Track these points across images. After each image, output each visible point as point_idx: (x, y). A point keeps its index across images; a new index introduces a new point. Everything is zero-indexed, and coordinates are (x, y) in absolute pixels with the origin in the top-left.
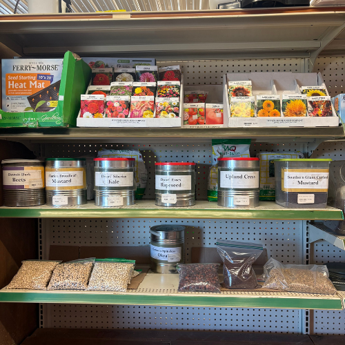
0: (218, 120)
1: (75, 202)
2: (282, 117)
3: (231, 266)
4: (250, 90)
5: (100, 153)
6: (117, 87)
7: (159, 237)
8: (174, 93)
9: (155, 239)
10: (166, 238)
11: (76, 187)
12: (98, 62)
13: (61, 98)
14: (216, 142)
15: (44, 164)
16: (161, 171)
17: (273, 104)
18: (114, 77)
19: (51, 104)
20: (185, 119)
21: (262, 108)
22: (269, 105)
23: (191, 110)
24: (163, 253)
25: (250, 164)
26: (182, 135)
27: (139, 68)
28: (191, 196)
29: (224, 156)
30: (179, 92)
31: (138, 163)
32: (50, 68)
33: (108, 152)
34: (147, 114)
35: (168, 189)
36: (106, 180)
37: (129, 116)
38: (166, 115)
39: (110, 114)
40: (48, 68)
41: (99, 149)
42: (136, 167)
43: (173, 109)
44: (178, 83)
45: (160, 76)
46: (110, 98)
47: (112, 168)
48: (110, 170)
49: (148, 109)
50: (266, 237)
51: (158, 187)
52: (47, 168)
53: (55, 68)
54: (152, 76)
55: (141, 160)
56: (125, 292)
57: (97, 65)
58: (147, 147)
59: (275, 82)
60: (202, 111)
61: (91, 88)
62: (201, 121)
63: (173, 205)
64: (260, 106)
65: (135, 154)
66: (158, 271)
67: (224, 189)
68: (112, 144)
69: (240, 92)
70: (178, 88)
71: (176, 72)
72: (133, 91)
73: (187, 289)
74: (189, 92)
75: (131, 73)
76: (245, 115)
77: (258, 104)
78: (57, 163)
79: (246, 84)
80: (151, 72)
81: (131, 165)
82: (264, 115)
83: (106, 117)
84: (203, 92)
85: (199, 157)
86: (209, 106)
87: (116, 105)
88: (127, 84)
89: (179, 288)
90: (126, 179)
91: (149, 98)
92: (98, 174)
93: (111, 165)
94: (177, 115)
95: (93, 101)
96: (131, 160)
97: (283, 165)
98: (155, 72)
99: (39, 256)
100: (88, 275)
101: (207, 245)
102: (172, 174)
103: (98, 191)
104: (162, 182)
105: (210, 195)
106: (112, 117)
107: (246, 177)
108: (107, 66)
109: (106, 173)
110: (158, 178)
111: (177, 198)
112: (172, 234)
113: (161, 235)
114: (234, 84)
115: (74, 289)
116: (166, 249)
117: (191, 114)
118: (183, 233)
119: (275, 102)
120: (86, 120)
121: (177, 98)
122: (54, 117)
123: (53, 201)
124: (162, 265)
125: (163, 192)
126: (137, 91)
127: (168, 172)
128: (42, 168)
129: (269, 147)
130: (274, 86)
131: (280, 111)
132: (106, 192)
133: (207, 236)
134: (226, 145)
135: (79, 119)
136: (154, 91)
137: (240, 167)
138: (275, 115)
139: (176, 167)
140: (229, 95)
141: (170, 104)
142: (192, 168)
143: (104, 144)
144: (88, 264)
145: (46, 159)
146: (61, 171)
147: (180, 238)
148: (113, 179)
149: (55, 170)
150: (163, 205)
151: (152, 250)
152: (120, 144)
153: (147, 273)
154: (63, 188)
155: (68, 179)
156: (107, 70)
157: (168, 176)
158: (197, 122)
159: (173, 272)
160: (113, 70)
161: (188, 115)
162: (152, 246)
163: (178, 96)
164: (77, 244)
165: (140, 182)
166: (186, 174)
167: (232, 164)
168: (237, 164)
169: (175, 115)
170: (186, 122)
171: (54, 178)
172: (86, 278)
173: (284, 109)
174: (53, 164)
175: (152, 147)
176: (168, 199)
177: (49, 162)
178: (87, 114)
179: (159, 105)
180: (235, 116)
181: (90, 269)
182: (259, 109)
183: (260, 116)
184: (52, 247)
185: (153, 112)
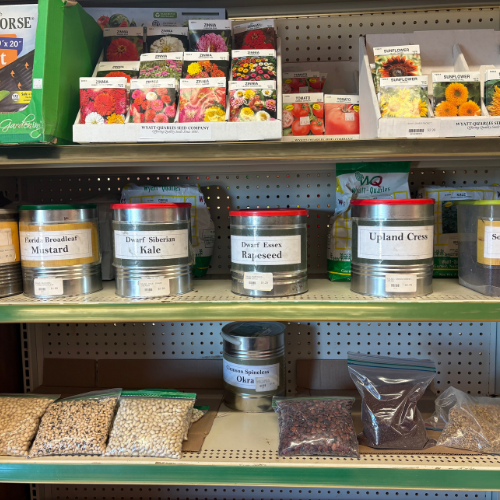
0: (349, 127)
1: (78, 289)
2: (486, 117)
3: (377, 406)
4: (417, 63)
5: (126, 192)
6: (153, 64)
7: (238, 346)
8: (266, 72)
9: (230, 351)
10: (252, 347)
11: (78, 261)
12: (115, 16)
13: (38, 83)
14: (344, 168)
15: (16, 218)
16: (241, 227)
17: (465, 89)
18: (147, 44)
19: (20, 97)
20: (286, 125)
21: (444, 99)
22: (458, 93)
23: (297, 107)
24: (246, 377)
25: (417, 211)
26: (283, 156)
27: (196, 25)
28: (302, 275)
29: (361, 196)
30: (275, 69)
31: (196, 210)
32: (16, 24)
33: (141, 191)
34: (212, 114)
35: (256, 263)
36: (136, 247)
37: (177, 119)
38: (251, 116)
39: (138, 115)
40: (11, 23)
41: (124, 184)
42: (192, 219)
43: (263, 102)
44: (271, 52)
45: (236, 40)
46: (137, 84)
47: (145, 223)
48: (143, 228)
49: (215, 103)
50: (429, 339)
51: (237, 258)
52: (23, 224)
53: (24, 23)
54: (222, 39)
55: (202, 204)
56: (177, 460)
57: (113, 22)
58: (213, 180)
59: (462, 50)
60: (319, 108)
61: (103, 66)
62: (316, 128)
63: (267, 294)
64: (440, 96)
65: (191, 195)
66: (238, 405)
67: (364, 261)
68: (149, 175)
69: (397, 68)
70: (274, 62)
71: (268, 32)
72: (183, 70)
73: (296, 452)
74: (291, 75)
75: (180, 37)
76: (409, 115)
77: (437, 90)
78: (41, 215)
79: (411, 52)
80: (218, 32)
81: (183, 217)
82: (447, 112)
83: (131, 121)
84: (318, 74)
85: (308, 196)
86: (332, 99)
87: (151, 97)
88: (171, 56)
89: (280, 449)
90: (174, 245)
91: (217, 82)
92: (119, 235)
93: (145, 218)
94: (273, 115)
95: (105, 91)
96: (184, 207)
97: (484, 212)
98: (227, 33)
99: (26, 388)
100: (107, 425)
101: (324, 356)
102: (262, 233)
103: (121, 268)
104: (244, 249)
105: (332, 269)
106: (143, 121)
107: (411, 237)
108: (133, 25)
109: (135, 234)
110: (237, 241)
111: (274, 279)
112: (262, 340)
113: (242, 343)
114: (384, 53)
115: (79, 455)
116: (251, 368)
117: (297, 115)
118: (282, 337)
119: (469, 85)
120: (90, 129)
121: (272, 82)
122: (25, 123)
123: (36, 287)
124: (245, 397)
125: (247, 268)
126: (192, 69)
127: (255, 230)
128: (13, 224)
129: (438, 178)
130: (462, 56)
131: (479, 104)
132: (136, 269)
133: (323, 339)
134: (365, 175)
135: (77, 127)
136: (225, 68)
137: (398, 217)
138: (470, 112)
139: (271, 219)
140: (374, 75)
141: (259, 93)
142: (303, 221)
143: (133, 177)
144: (107, 401)
145: (18, 207)
146: (48, 230)
147: (278, 346)
148: (149, 245)
149: (37, 229)
150: (246, 294)
151: (225, 369)
152: (163, 176)
153: (218, 410)
154: (53, 262)
155: (62, 245)
156: (133, 32)
157: (255, 239)
158: (310, 131)
159: (266, 409)
160: (145, 31)
161: (291, 118)
162: (226, 363)
163: (273, 77)
164: (92, 356)
165: (202, 246)
166: (291, 233)
167: (380, 212)
168: (392, 213)
169: (268, 115)
170: (287, 132)
171: (35, 245)
172: (104, 432)
173: (487, 101)
174: (32, 218)
175: (223, 180)
176: (258, 283)
177: (25, 212)
178: (93, 117)
179: (236, 96)
180: (389, 116)
181: (111, 411)
182: (438, 101)
183: (441, 115)
184: (47, 362)
185: (224, 109)
